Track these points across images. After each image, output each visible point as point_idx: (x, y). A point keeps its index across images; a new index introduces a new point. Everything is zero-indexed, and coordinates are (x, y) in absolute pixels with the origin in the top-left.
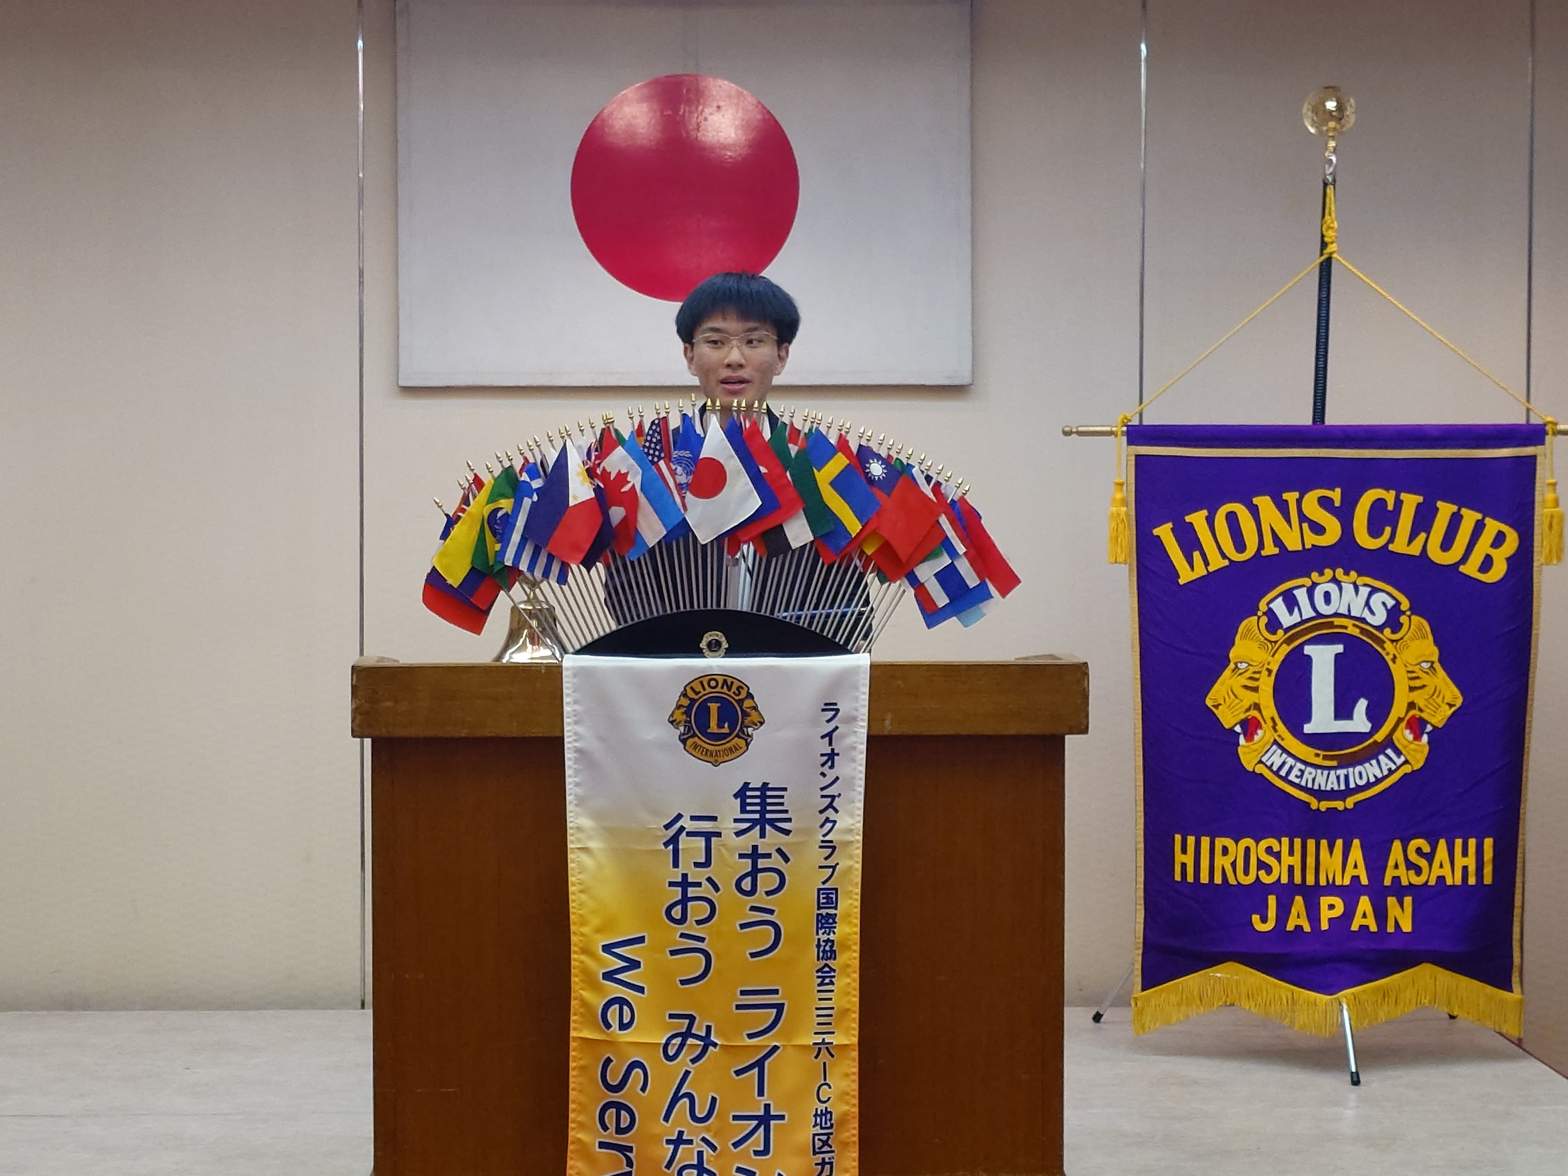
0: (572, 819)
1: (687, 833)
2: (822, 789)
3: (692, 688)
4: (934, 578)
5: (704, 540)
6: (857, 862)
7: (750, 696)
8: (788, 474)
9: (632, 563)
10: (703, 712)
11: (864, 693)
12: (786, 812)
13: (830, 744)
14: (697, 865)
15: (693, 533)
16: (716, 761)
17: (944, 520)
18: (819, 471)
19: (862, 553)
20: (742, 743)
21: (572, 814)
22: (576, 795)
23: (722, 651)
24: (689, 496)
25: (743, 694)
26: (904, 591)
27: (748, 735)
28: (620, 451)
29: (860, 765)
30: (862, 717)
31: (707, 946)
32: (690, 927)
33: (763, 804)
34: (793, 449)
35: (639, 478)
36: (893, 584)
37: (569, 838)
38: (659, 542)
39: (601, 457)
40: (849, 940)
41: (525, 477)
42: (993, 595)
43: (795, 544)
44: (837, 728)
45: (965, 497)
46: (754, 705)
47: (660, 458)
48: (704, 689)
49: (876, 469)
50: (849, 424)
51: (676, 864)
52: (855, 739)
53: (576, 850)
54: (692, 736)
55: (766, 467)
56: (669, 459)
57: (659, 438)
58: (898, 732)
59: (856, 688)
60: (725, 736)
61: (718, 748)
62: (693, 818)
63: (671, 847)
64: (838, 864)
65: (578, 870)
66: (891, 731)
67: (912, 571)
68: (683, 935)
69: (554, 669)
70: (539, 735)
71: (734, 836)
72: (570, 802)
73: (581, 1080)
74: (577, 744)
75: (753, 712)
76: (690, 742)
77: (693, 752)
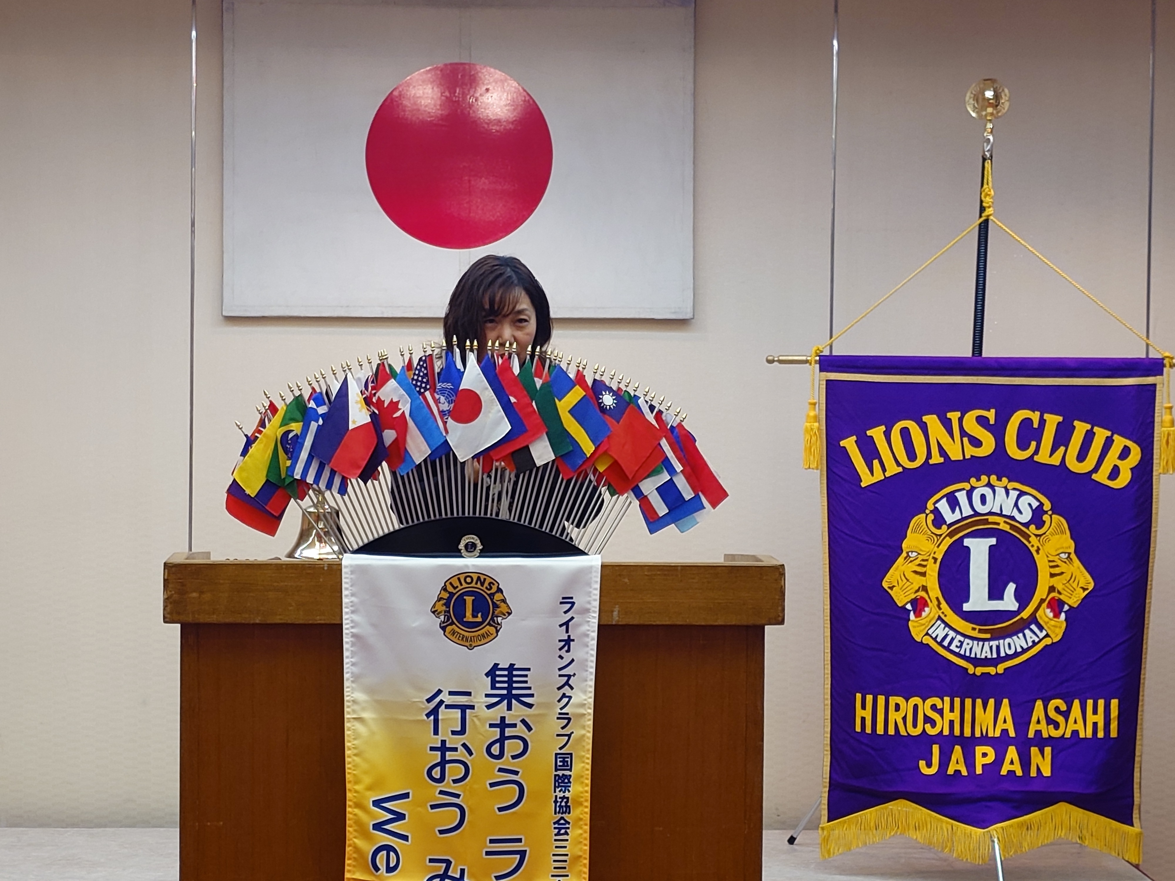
0: (348, 694)
1: (446, 705)
2: (560, 669)
3: (451, 584)
4: (655, 491)
5: (462, 458)
6: (589, 732)
7: (500, 590)
8: (534, 404)
9: (402, 477)
10: (461, 602)
11: (596, 589)
12: (530, 688)
13: (567, 632)
14: (454, 733)
15: (454, 453)
16: (471, 645)
17: (665, 443)
18: (560, 400)
19: (595, 470)
20: (492, 630)
21: (348, 690)
22: (352, 673)
23: (477, 553)
24: (450, 421)
25: (494, 589)
26: (631, 502)
27: (498, 624)
28: (393, 383)
29: (592, 650)
30: (593, 609)
31: (462, 802)
32: (447, 785)
33: (510, 682)
34: (539, 382)
35: (408, 405)
36: (620, 497)
37: (346, 710)
38: (425, 460)
39: (377, 387)
40: (582, 797)
41: (312, 405)
42: (705, 506)
43: (539, 463)
44: (572, 618)
45: (683, 423)
46: (503, 598)
47: (426, 390)
48: (461, 585)
49: (608, 400)
50: (585, 361)
51: (436, 732)
52: (588, 628)
53: (352, 720)
54: (451, 624)
55: (515, 397)
56: (433, 390)
57: (425, 372)
58: (624, 623)
59: (589, 585)
60: (478, 624)
61: (472, 634)
62: (451, 693)
63: (432, 717)
64: (573, 733)
65: (353, 737)
66: (618, 621)
67: (637, 485)
68: (441, 792)
69: (335, 567)
70: (319, 622)
71: (485, 708)
72: (348, 679)
74: (353, 630)
75: (503, 604)
76: (449, 629)
77: (451, 637)
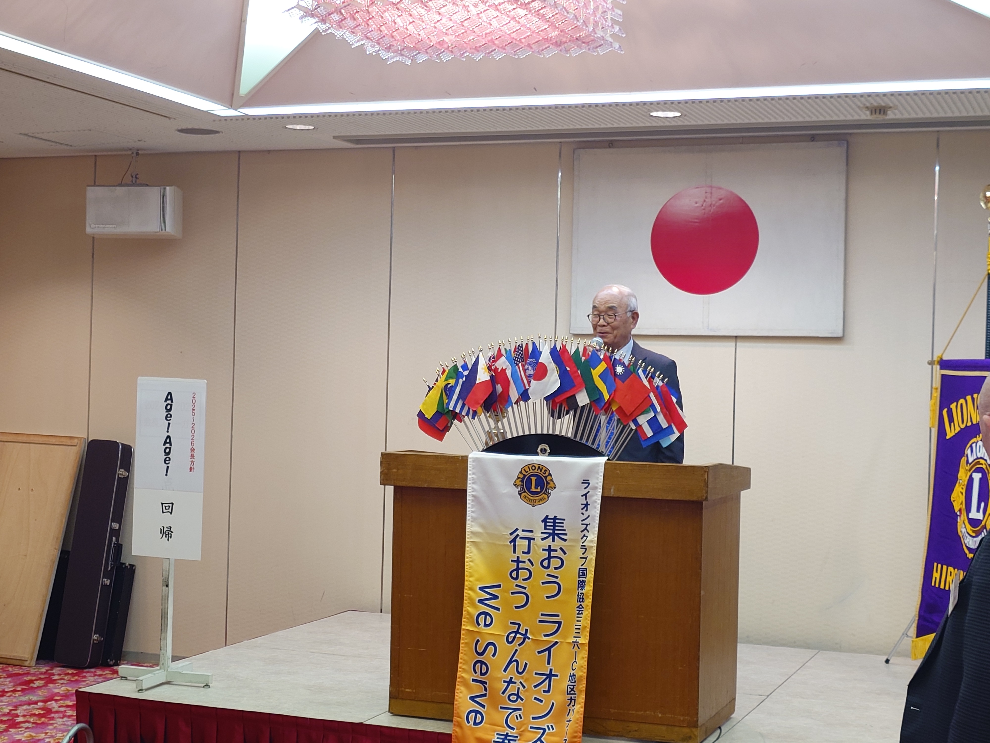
0: (468, 527)
1: (520, 537)
2: (582, 521)
3: (524, 470)
4: (646, 422)
6: (594, 557)
7: (550, 474)
8: (579, 370)
10: (529, 481)
11: (601, 476)
12: (565, 530)
13: (586, 499)
14: (524, 553)
16: (533, 504)
20: (546, 496)
21: (468, 525)
22: (471, 517)
23: (546, 454)
25: (547, 474)
27: (549, 493)
29: (598, 510)
30: (599, 487)
31: (527, 591)
32: (520, 582)
33: (554, 526)
35: (510, 371)
37: (467, 536)
39: (495, 361)
40: (589, 593)
41: (461, 370)
43: (581, 404)
44: (589, 492)
46: (552, 479)
51: (515, 552)
52: (596, 497)
53: (469, 542)
54: (523, 492)
58: (617, 495)
59: (598, 473)
60: (538, 493)
61: (535, 498)
62: (523, 531)
63: (513, 544)
64: (587, 557)
65: (469, 552)
66: (614, 495)
67: (636, 419)
68: (517, 586)
69: (465, 458)
70: (456, 488)
71: (541, 540)
72: (469, 520)
73: (466, 649)
74: (473, 493)
75: (551, 482)
76: (523, 495)
77: (524, 500)
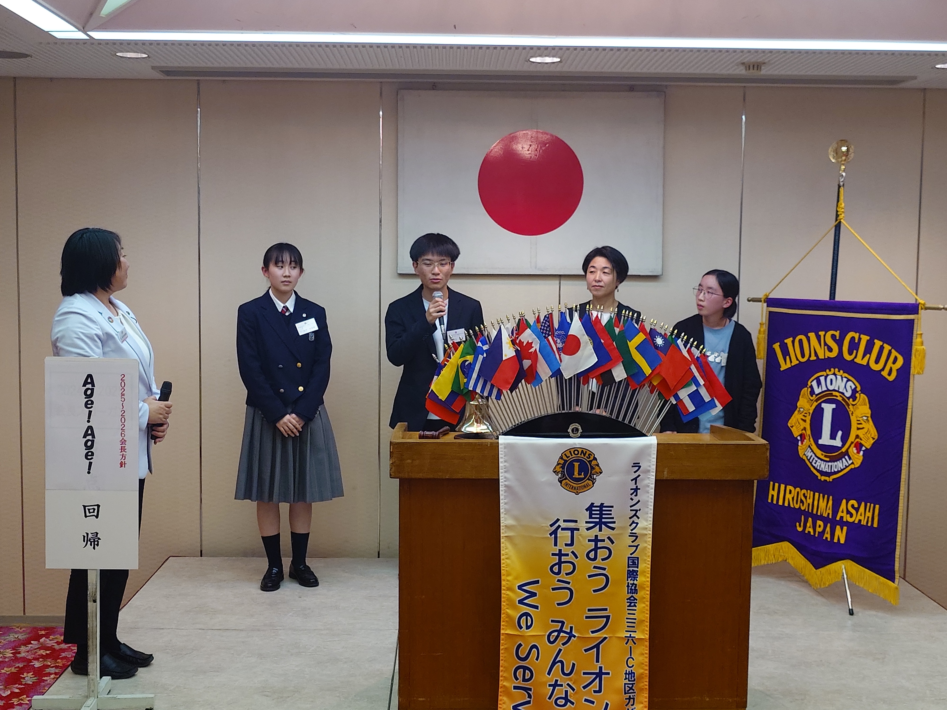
0: (503, 522)
1: (562, 528)
2: (631, 506)
3: (565, 454)
4: (687, 396)
6: (649, 544)
7: (595, 459)
8: (614, 343)
10: (571, 467)
11: (653, 457)
12: (612, 518)
13: (636, 484)
14: (566, 545)
16: (577, 492)
17: (693, 368)
18: (630, 342)
19: (652, 384)
20: (590, 483)
21: (503, 519)
22: (505, 509)
23: (579, 435)
24: (563, 355)
25: (592, 458)
27: (594, 479)
28: (528, 331)
29: (651, 495)
30: (652, 470)
31: (571, 586)
32: (563, 576)
33: (601, 514)
34: (617, 330)
35: (538, 345)
37: (502, 531)
39: (519, 334)
40: (645, 584)
41: (480, 344)
42: (717, 405)
43: (617, 380)
44: (639, 475)
46: (597, 463)
47: (549, 335)
48: (572, 455)
49: (659, 341)
51: (556, 545)
52: (648, 482)
53: (505, 537)
54: (565, 479)
55: (603, 340)
56: (553, 336)
57: (548, 324)
59: (649, 454)
60: (581, 479)
61: (579, 485)
62: (565, 521)
63: (553, 536)
64: (639, 544)
65: (505, 548)
66: (668, 477)
67: (677, 393)
68: (559, 581)
70: (485, 478)
71: (586, 530)
72: (502, 513)
73: (505, 655)
74: (506, 483)
75: (597, 467)
76: (563, 482)
77: (565, 487)
